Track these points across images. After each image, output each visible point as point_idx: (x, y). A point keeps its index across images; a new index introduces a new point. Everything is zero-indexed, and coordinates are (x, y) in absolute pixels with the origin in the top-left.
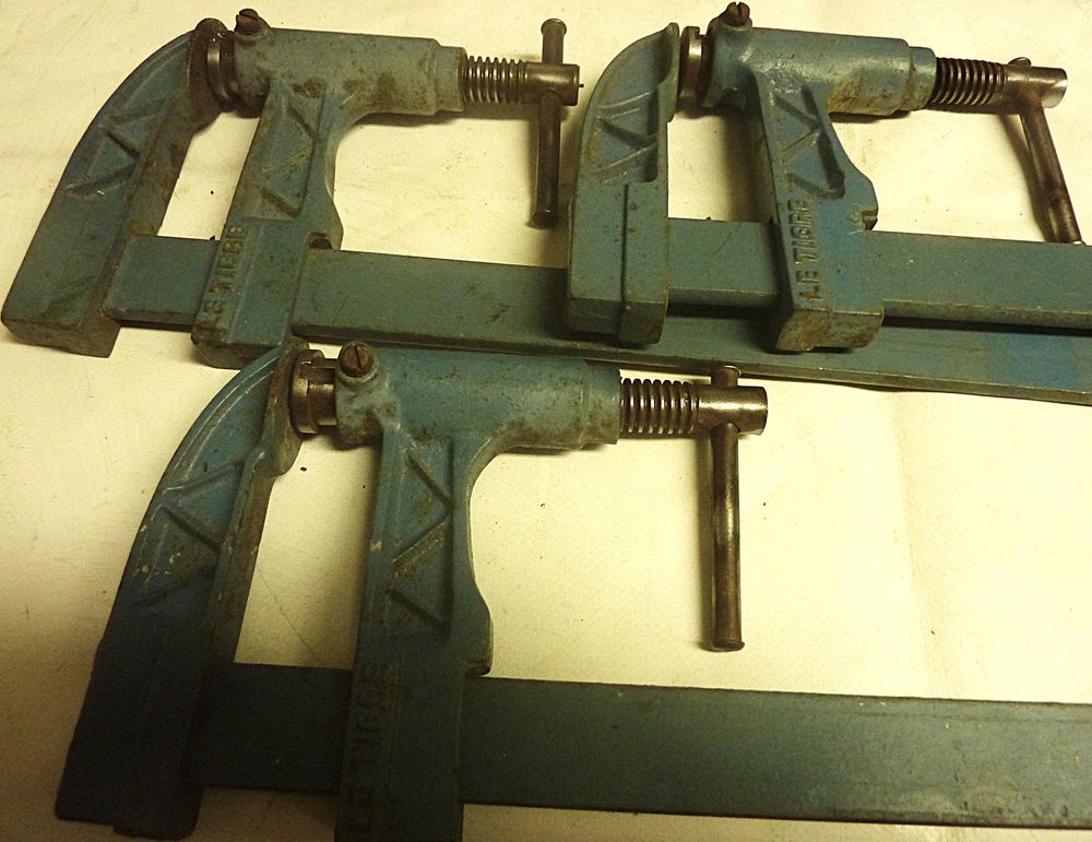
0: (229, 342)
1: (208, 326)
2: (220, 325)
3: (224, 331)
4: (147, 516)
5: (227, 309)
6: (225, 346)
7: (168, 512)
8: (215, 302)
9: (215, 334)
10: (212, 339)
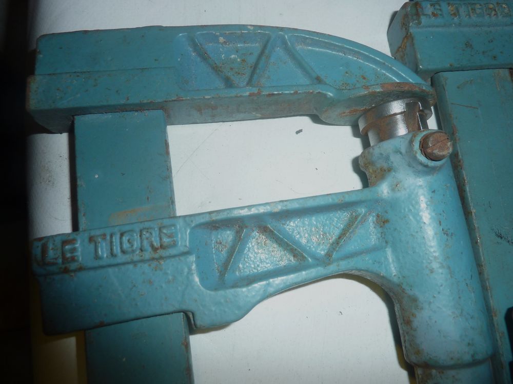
0: (411, 30)
1: (420, 10)
2: (424, 20)
3: (420, 23)
4: (261, 27)
5: (439, 20)
6: (407, 30)
7: (268, 42)
8: (440, 10)
9: (415, 17)
10: (410, 17)
